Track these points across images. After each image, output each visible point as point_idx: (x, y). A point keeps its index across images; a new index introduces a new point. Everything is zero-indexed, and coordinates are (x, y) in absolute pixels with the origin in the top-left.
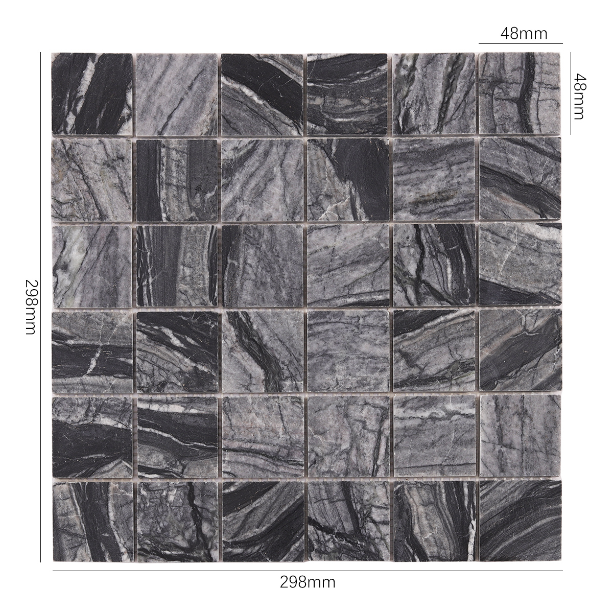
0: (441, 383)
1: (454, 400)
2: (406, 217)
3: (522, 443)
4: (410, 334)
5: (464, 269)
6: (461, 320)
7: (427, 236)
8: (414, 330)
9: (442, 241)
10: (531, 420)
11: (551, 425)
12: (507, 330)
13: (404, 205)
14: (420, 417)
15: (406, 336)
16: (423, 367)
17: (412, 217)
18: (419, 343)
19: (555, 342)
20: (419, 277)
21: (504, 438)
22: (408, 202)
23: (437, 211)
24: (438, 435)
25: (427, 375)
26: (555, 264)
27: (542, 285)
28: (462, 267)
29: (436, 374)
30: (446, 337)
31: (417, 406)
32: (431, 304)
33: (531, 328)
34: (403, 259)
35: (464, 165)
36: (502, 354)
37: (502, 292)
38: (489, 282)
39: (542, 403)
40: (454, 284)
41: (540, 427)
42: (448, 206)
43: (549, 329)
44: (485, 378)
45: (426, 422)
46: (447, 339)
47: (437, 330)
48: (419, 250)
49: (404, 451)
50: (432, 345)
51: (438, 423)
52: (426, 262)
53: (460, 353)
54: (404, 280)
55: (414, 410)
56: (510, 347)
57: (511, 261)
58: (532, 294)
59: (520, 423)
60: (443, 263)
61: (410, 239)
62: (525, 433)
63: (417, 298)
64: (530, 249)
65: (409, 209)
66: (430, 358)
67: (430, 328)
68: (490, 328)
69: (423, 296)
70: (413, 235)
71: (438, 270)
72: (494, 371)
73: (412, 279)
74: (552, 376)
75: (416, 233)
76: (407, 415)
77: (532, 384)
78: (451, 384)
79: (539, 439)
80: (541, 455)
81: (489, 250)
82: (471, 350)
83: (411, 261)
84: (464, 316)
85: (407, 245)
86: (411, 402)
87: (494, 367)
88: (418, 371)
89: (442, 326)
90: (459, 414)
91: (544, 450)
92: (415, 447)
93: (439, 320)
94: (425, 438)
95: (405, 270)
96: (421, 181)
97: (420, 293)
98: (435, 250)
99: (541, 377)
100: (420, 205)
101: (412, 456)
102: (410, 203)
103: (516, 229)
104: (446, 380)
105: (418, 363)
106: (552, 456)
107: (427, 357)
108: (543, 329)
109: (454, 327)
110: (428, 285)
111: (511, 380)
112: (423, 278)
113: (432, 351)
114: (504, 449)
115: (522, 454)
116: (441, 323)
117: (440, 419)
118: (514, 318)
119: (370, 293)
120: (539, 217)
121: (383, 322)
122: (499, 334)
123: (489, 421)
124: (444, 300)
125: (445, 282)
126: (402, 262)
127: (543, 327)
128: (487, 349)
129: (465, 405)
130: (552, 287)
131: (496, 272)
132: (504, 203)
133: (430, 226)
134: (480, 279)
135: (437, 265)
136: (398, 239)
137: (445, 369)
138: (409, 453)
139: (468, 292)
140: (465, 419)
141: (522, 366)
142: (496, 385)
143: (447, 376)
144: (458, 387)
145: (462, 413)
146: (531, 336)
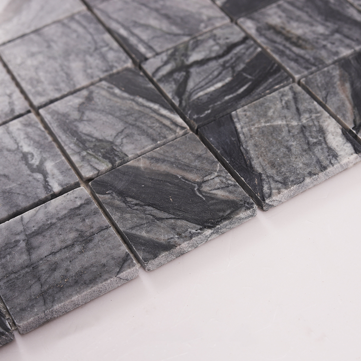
0: (75, 144)
1: (59, 165)
2: (248, 28)
3: (41, 259)
4: (117, 91)
5: (231, 96)
6: (168, 123)
7: (242, 52)
8: (126, 91)
9: (248, 64)
10: (81, 252)
11: (87, 276)
12: (187, 167)
13: (260, 20)
14: (20, 145)
15: (113, 89)
16: (85, 119)
17: (253, 32)
18: (111, 102)
19: (207, 222)
20: (190, 66)
21: (38, 237)
22: (266, 21)
23: (277, 45)
25: (77, 127)
26: (309, 170)
27: (271, 172)
28: (232, 93)
29: (84, 134)
30: (136, 121)
31: (31, 136)
32: (168, 89)
33: (206, 188)
34: (200, 46)
35: (347, 41)
36: (151, 179)
37: (231, 140)
38: (233, 123)
39: (113, 252)
40: (205, 96)
41: (77, 266)
42: (290, 50)
43: (218, 207)
44: (107, 179)
45: (16, 154)
46: (134, 123)
47: (139, 109)
48: (221, 52)
50: (118, 114)
51: (21, 164)
52: (213, 64)
53: (125, 142)
54: (178, 58)
55: (25, 136)
57: (276, 129)
58: (251, 167)
59: (69, 242)
60: (223, 77)
61: (228, 41)
62: (58, 255)
63: (164, 76)
64: (306, 138)
65: (260, 25)
66: (101, 120)
67: (137, 103)
68: (177, 151)
69: (171, 79)
70: (234, 41)
71: (210, 76)
72: (123, 183)
73: (183, 63)
74: (157, 243)
75: (238, 42)
76: (16, 133)
77: (132, 228)
78: (79, 153)
79: (58, 274)
80: (36, 289)
81: (271, 105)
82: (135, 149)
83: (203, 53)
84: (174, 123)
85: (219, 41)
86: (34, 129)
87: (128, 180)
88: (77, 118)
89: (148, 111)
90: (45, 177)
91: (46, 287)
93: (152, 105)
95: (189, 53)
96: (298, 19)
98: (232, 64)
99: (148, 232)
100: (272, 31)
102: (267, 23)
103: (319, 115)
104: (81, 145)
105: (87, 113)
107: (100, 117)
108: (214, 201)
109: (153, 121)
110: (187, 77)
111: (123, 205)
112: (192, 70)
113: (110, 117)
114: (22, 244)
115: (27, 267)
116: (150, 108)
117: (27, 163)
118: (206, 166)
119: (141, 40)
120: (350, 126)
121: (116, 64)
122: (176, 163)
123: (54, 211)
124: (180, 97)
125: (202, 88)
127: (217, 199)
128: (148, 162)
129: (61, 177)
130: (277, 181)
131: (251, 122)
132: (339, 89)
134: (231, 115)
135: (216, 73)
136: (220, 33)
137: (96, 138)
139: (206, 112)
140: (42, 185)
141: (149, 205)
142: (106, 194)
143: (87, 144)
144: (80, 160)
145: (47, 179)
146: (196, 194)
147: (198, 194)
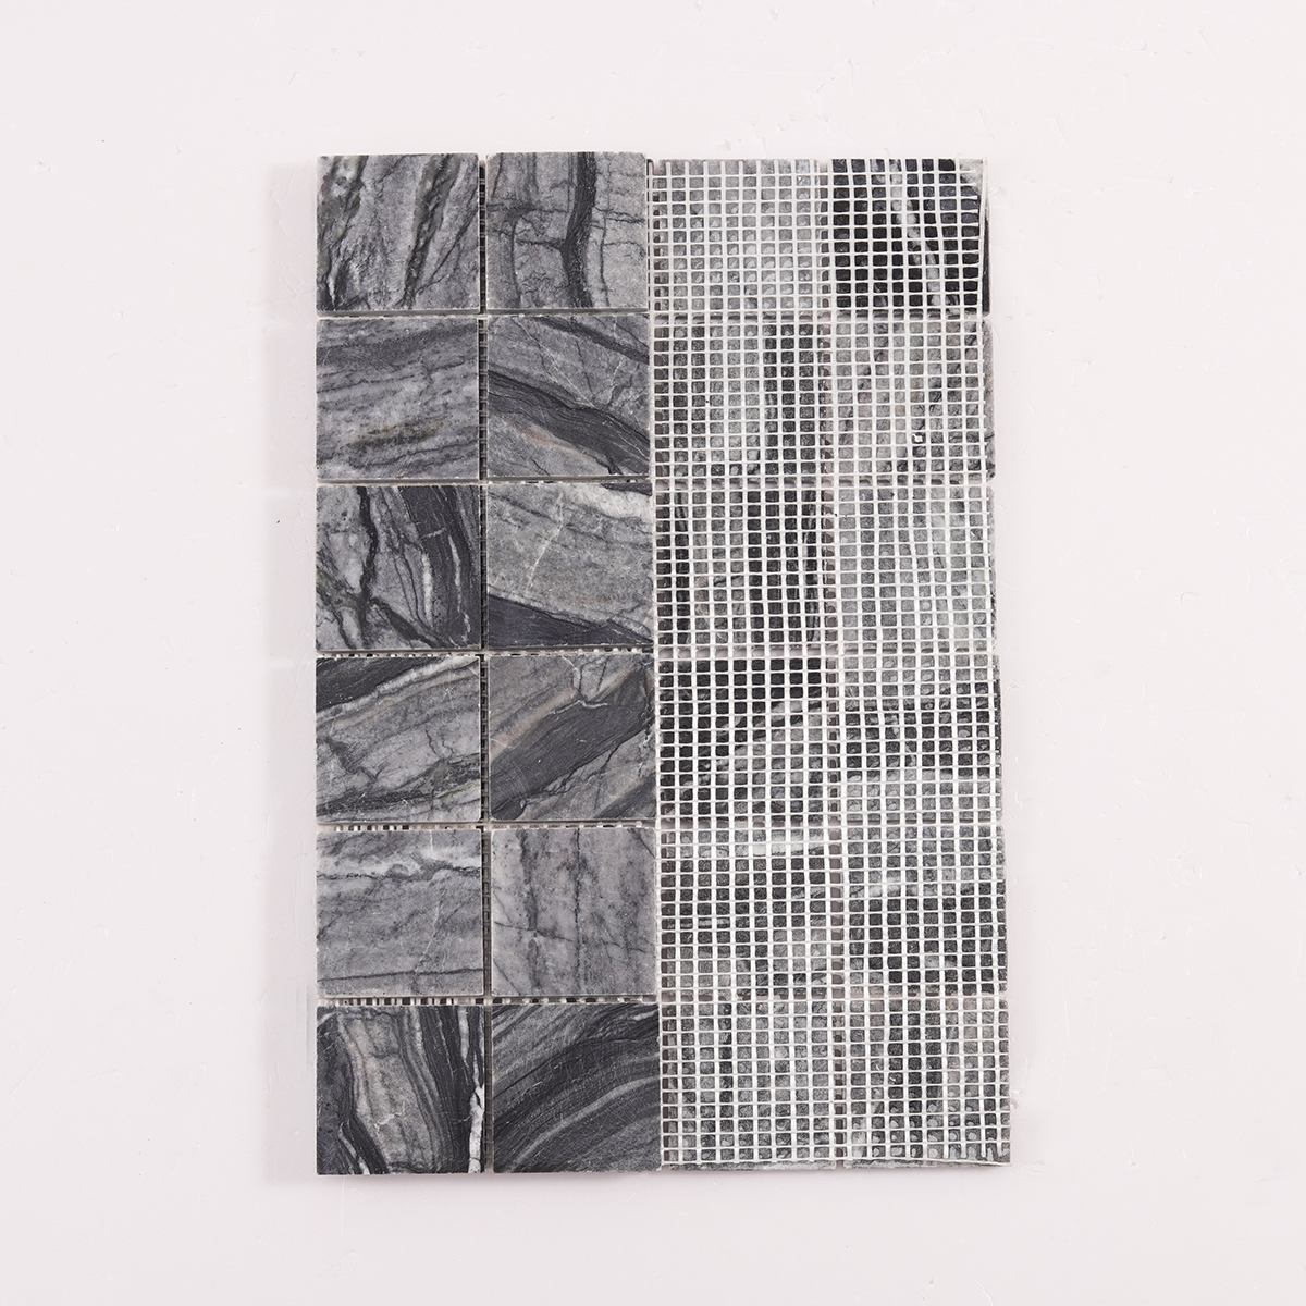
0: (413, 805)
1: (439, 841)
2: (340, 474)
3: (577, 928)
4: (349, 706)
5: (458, 575)
6: (453, 677)
7: (384, 511)
8: (357, 697)
9: (413, 519)
10: (595, 879)
11: (634, 889)
12: (543, 696)
13: (338, 450)
14: (369, 873)
15: (340, 710)
16: (375, 772)
17: (354, 474)
18: (366, 724)
19: (642, 721)
20: (366, 591)
21: (539, 917)
22: (344, 444)
23: (402, 462)
24: (405, 911)
25: (383, 789)
26: (639, 565)
27: (614, 607)
28: (454, 571)
29: (402, 786)
30: (422, 712)
31: (362, 852)
32: (391, 645)
33: (591, 694)
34: (336, 557)
35: (457, 371)
36: (534, 746)
37: (533, 621)
38: (506, 600)
39: (617, 844)
40: (437, 606)
41: (613, 894)
42: (424, 452)
43: (628, 695)
44: (500, 796)
45: (381, 885)
46: (424, 716)
47: (404, 697)
48: (366, 537)
49: (337, 945)
50: (394, 728)
51: (406, 886)
52: (382, 561)
53: (450, 745)
54: (337, 597)
55: (357, 860)
56: (548, 733)
57: (550, 560)
58: (594, 624)
59: (572, 886)
60: (416, 564)
61: (349, 516)
62: (582, 907)
63: (362, 635)
64: (590, 535)
65: (347, 457)
66: (390, 753)
67: (390, 694)
68: (510, 693)
69: (375, 629)
70: (355, 508)
71: (404, 578)
72: (519, 781)
73: (352, 596)
74: (636, 790)
75: (362, 504)
76: (342, 871)
77: (596, 807)
78: (432, 808)
79: (610, 919)
80: (616, 952)
81: (506, 538)
82: (471, 738)
83: (352, 561)
84: (459, 669)
85: (343, 528)
86: (351, 843)
87: (518, 773)
88: (366, 780)
89: (413, 689)
90: (449, 867)
91: (621, 940)
92: (358, 935)
93: (406, 678)
94: (380, 918)
95: (338, 578)
96: (371, 402)
97: (368, 623)
98: (399, 538)
99: (614, 792)
100: (370, 450)
101: (353, 953)
102: (348, 445)
103: (561, 496)
104: (421, 799)
105: (365, 764)
106: (638, 953)
107: (384, 753)
108: (616, 696)
109: (437, 693)
110: (385, 607)
111: (554, 799)
112: (375, 594)
113: (393, 739)
114: (540, 940)
115: (578, 949)
116: (411, 683)
117: (410, 879)
118: (557, 673)
120: (605, 472)
122: (528, 705)
123: (510, 882)
124: (417, 637)
125: (419, 601)
126: (331, 561)
127: (616, 690)
128: (504, 735)
129: (461, 849)
130: (633, 610)
131: (521, 582)
132: (537, 444)
133: (390, 490)
134: (491, 596)
135: (402, 568)
136: (325, 516)
137: (420, 776)
138: (346, 948)
139: (466, 621)
140: (460, 878)
141: (575, 770)
142: (523, 809)
143: (424, 791)
144: (447, 813)
145: (454, 866)
146: (592, 710)
147: (593, 707)
